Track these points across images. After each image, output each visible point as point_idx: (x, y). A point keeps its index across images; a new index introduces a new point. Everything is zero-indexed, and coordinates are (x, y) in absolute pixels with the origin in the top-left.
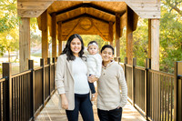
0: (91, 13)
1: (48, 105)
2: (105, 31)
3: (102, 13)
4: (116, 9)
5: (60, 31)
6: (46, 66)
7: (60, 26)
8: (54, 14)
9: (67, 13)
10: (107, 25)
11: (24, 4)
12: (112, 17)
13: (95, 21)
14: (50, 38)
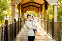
0: (33, 5)
1: (20, 33)
2: (37, 10)
3: (36, 5)
4: (41, 3)
5: (24, 10)
6: (20, 20)
7: (24, 9)
8: (22, 5)
9: (26, 5)
10: (38, 8)
11: (13, 1)
12: (39, 6)
13: (34, 7)
14: (21, 12)
